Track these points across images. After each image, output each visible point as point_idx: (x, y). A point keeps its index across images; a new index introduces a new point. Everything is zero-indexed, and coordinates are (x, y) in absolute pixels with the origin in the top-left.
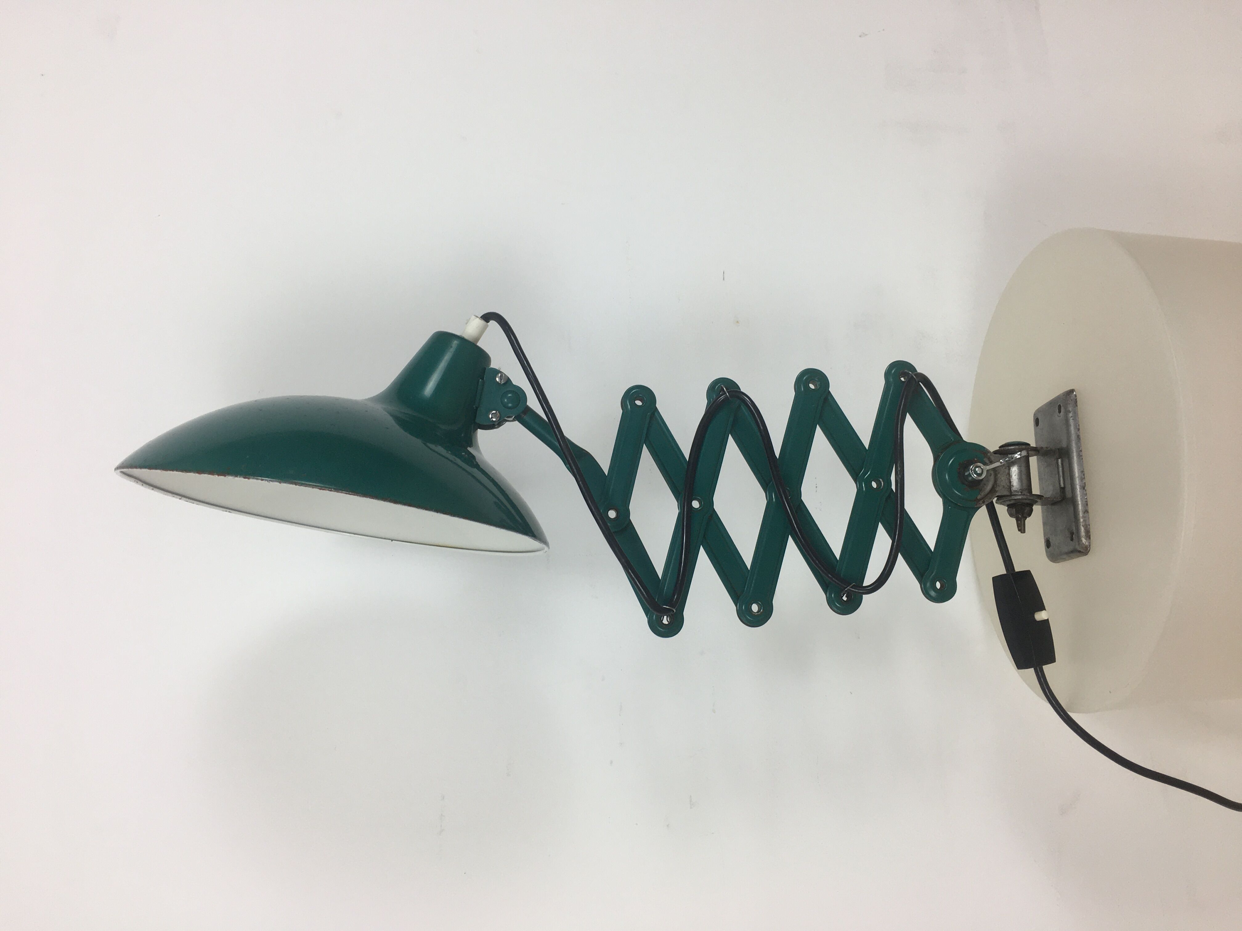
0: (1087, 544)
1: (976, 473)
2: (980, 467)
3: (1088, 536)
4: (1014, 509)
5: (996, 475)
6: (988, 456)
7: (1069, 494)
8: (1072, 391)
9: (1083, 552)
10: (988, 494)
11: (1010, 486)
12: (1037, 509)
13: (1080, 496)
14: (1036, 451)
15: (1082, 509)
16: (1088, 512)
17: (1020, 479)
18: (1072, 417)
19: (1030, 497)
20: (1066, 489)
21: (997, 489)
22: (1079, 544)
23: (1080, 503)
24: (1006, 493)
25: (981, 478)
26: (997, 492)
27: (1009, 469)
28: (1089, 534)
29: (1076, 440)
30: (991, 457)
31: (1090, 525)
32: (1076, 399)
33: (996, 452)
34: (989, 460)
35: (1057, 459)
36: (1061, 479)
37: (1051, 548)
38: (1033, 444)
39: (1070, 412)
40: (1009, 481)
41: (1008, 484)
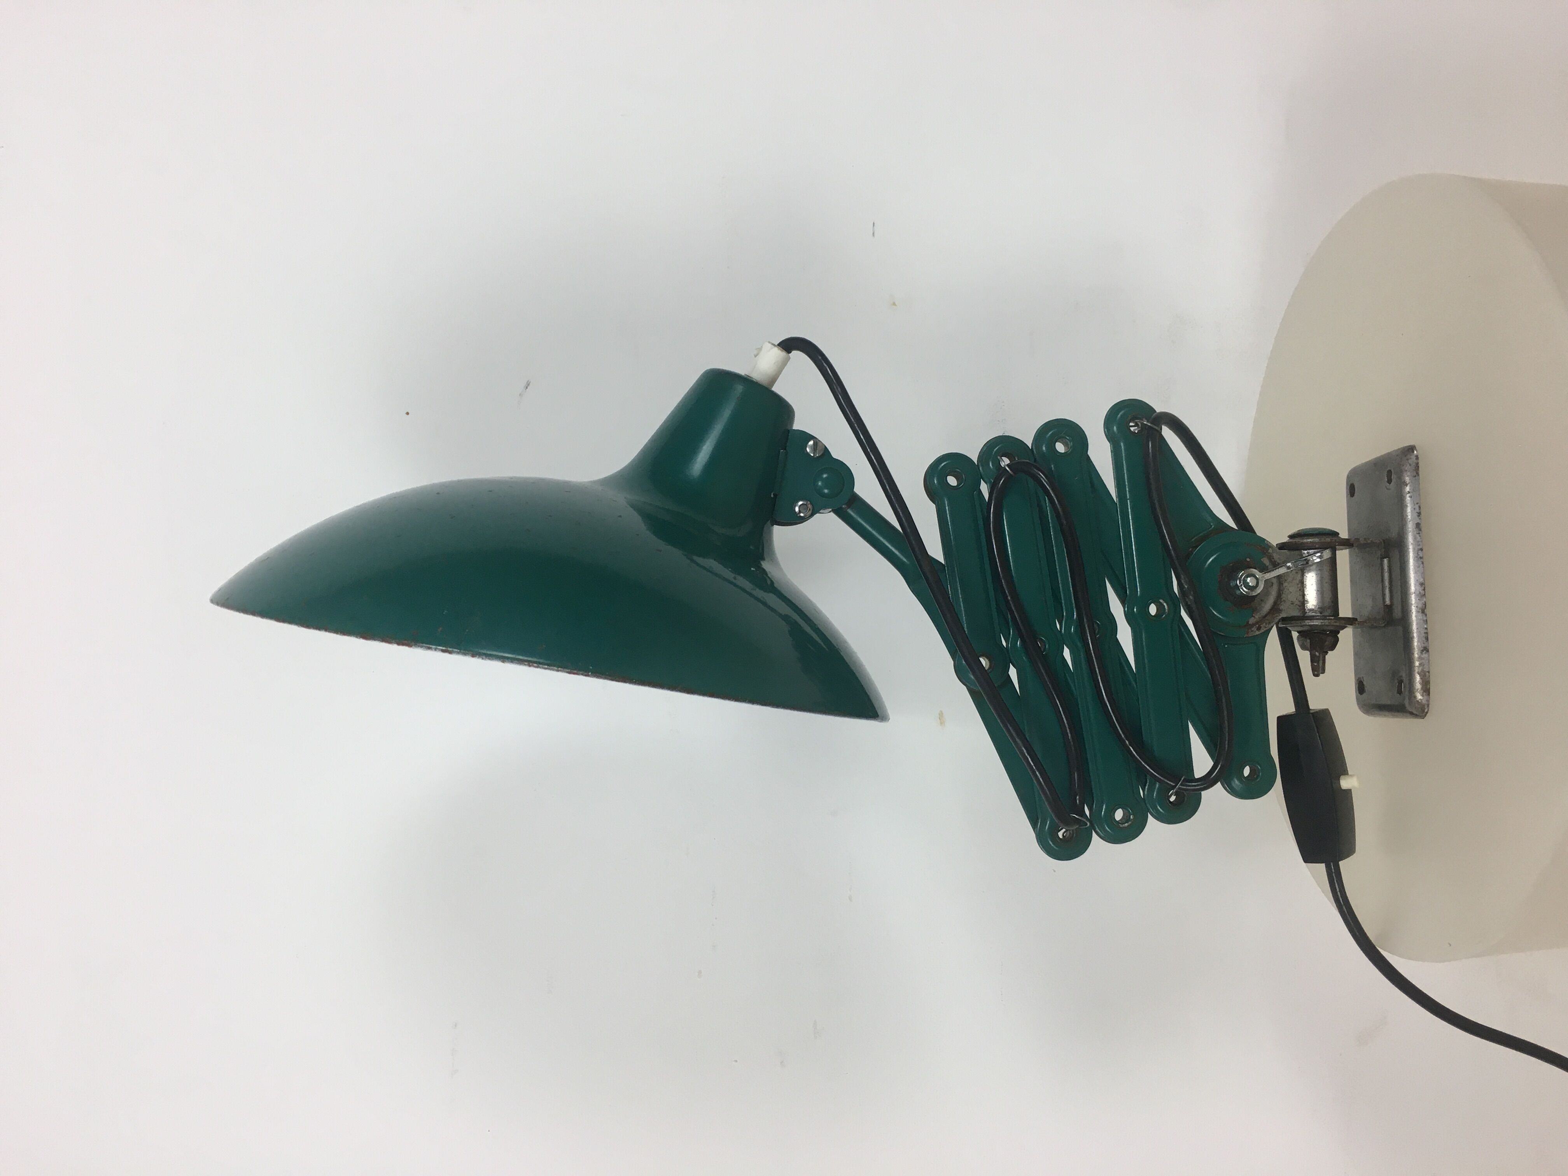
0: (1424, 702)
1: (1246, 585)
2: (1253, 576)
3: (1426, 690)
4: (1308, 641)
5: (1280, 584)
6: (1269, 553)
7: (1397, 613)
8: (1411, 449)
9: (1418, 715)
10: (1266, 616)
11: (1303, 602)
12: (1346, 636)
13: (1417, 624)
14: (1347, 543)
15: (1418, 646)
16: (1428, 651)
17: (1321, 591)
18: (1409, 492)
19: (1336, 622)
20: (1394, 607)
21: (1282, 607)
22: (1410, 699)
23: (1415, 635)
24: (1296, 613)
25: (1254, 594)
26: (1281, 613)
27: (1303, 575)
28: (1428, 687)
29: (1414, 531)
30: (1274, 555)
31: (1431, 672)
32: (1417, 464)
33: (1282, 546)
34: (1271, 561)
35: (1382, 558)
36: (1387, 592)
37: (1364, 695)
38: (1344, 535)
39: (1407, 485)
40: (1301, 593)
41: (1301, 598)
